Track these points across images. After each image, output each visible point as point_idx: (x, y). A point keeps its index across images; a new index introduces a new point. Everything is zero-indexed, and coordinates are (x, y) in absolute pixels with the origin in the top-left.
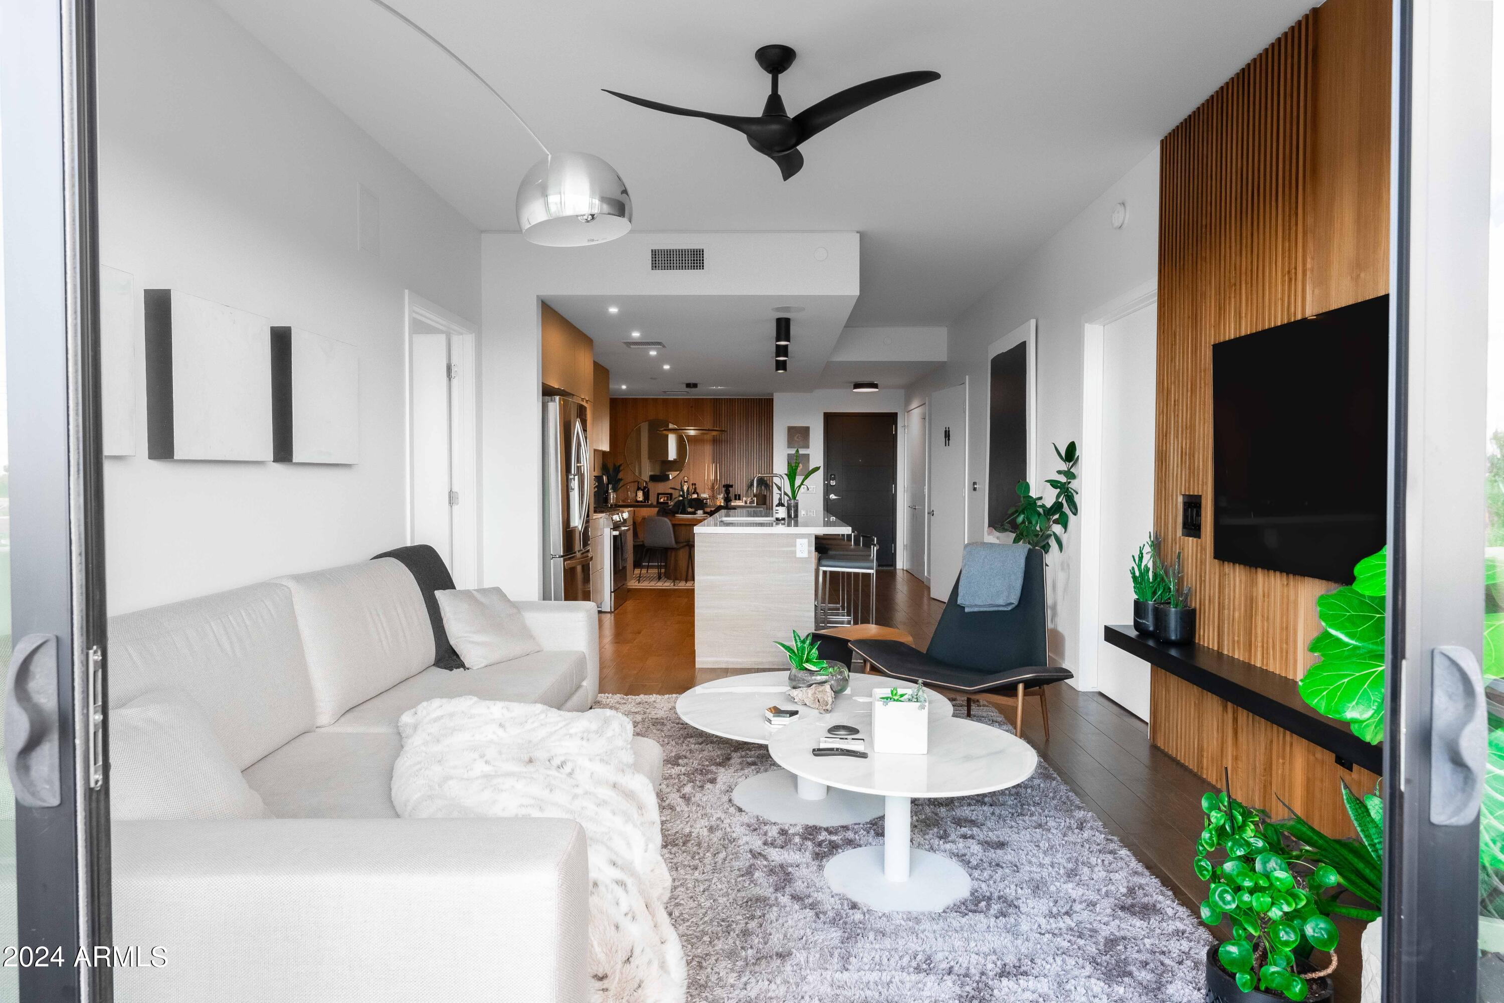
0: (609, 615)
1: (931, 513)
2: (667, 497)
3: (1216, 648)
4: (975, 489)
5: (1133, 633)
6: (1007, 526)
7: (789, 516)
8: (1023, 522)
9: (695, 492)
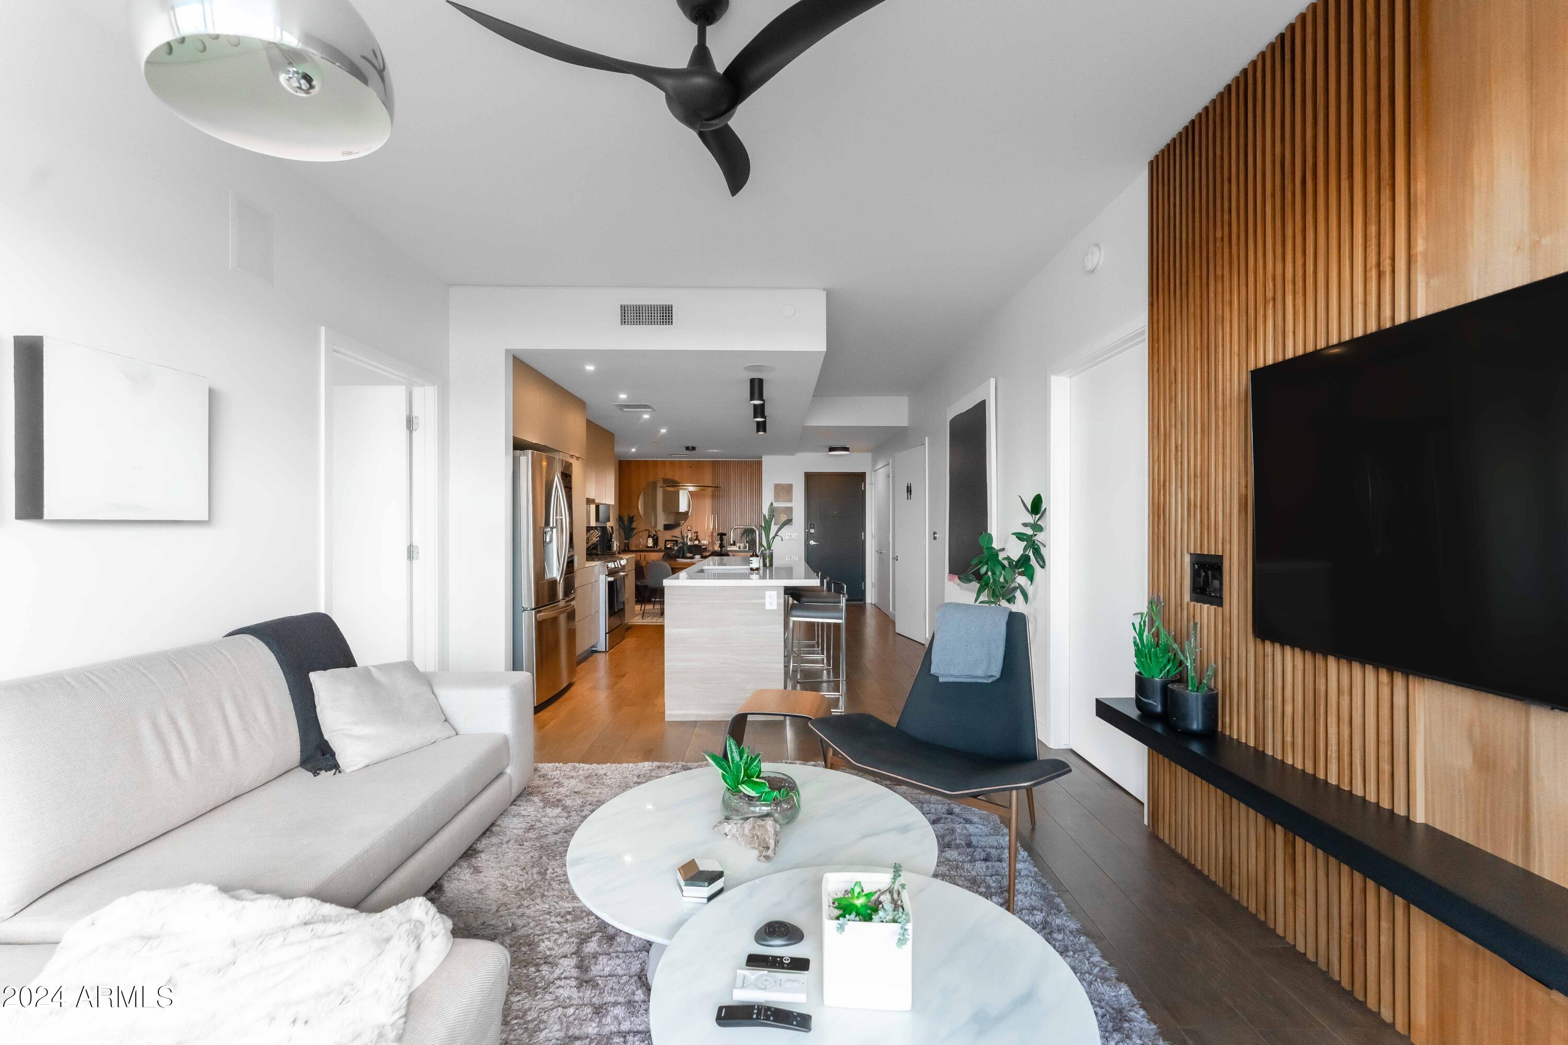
0: (604, 654)
1: (896, 559)
2: (674, 544)
3: (1252, 743)
4: (935, 538)
5: (1133, 713)
6: (971, 577)
7: (765, 565)
8: (986, 573)
9: (697, 539)
